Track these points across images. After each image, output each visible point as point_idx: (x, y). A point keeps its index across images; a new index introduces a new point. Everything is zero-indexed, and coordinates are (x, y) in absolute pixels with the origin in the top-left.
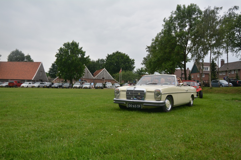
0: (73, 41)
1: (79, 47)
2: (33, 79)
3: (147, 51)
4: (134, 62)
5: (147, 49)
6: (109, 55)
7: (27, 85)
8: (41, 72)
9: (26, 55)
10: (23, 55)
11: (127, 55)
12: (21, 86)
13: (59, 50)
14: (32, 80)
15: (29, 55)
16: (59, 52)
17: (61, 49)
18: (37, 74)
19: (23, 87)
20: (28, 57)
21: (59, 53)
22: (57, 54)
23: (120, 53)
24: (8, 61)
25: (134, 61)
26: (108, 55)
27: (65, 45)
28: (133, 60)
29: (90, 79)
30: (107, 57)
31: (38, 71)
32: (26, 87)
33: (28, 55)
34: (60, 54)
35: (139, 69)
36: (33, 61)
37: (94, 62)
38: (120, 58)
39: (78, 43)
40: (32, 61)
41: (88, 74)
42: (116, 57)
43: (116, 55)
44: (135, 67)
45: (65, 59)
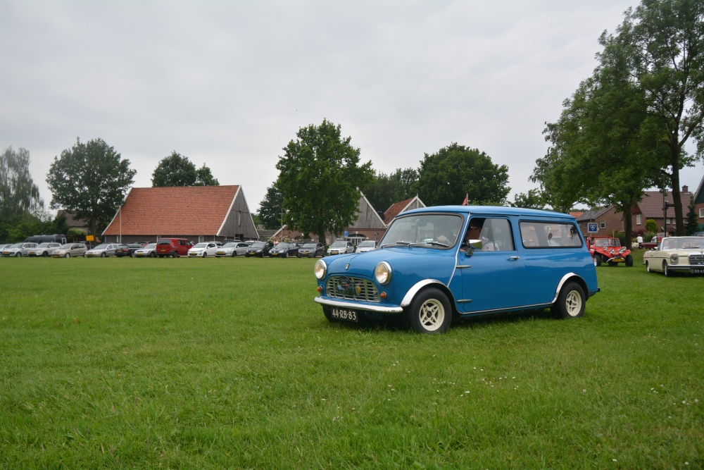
0: (324, 121)
1: (341, 139)
2: (218, 234)
3: (548, 138)
4: (507, 173)
5: (548, 134)
6: (429, 156)
7: (204, 250)
8: (240, 212)
10: (191, 167)
11: (484, 153)
12: (189, 253)
13: (285, 149)
14: (216, 236)
15: (206, 166)
16: (286, 155)
17: (292, 147)
18: (228, 218)
19: (194, 255)
20: (205, 173)
21: (287, 158)
22: (281, 162)
23: (462, 148)
24: (154, 186)
25: (507, 170)
26: (426, 155)
27: (302, 133)
28: (504, 169)
29: (374, 230)
30: (422, 164)
31: (232, 210)
32: (202, 255)
33: (204, 167)
34: (290, 159)
35: (523, 196)
36: (218, 184)
37: (385, 179)
38: (464, 163)
39: (339, 127)
40: (214, 183)
41: (369, 214)
42: (449, 161)
43: (449, 156)
44: (510, 189)
45: (303, 173)
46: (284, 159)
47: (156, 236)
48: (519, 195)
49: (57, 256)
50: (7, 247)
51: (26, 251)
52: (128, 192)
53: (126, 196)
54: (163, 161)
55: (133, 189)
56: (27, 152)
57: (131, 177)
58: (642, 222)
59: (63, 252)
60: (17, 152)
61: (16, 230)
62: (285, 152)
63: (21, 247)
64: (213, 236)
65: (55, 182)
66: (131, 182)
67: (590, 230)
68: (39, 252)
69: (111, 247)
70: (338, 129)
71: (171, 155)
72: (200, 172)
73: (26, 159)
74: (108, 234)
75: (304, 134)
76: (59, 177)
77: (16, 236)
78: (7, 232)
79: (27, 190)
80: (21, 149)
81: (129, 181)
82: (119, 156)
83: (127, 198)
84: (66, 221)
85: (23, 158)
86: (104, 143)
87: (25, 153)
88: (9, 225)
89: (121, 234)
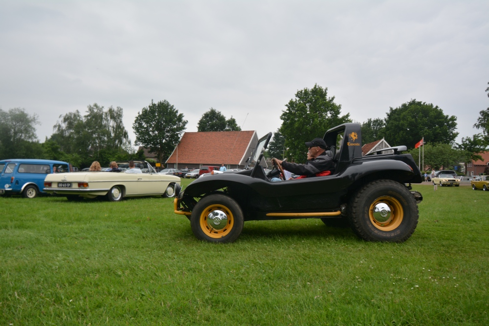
0: (316, 86)
1: (327, 98)
2: (239, 164)
6: (394, 109)
10: (222, 119)
11: (437, 107)
13: (287, 105)
14: (238, 165)
15: (233, 118)
16: (287, 110)
17: (292, 104)
18: (247, 153)
20: (232, 122)
21: (288, 112)
22: (284, 115)
23: (419, 103)
24: (199, 131)
25: (455, 120)
26: (391, 109)
27: (299, 94)
28: (453, 119)
30: (388, 115)
31: (249, 148)
33: (231, 118)
34: (290, 112)
35: (469, 139)
36: (240, 129)
38: (421, 114)
39: (326, 89)
40: (238, 129)
42: (409, 113)
43: (409, 109)
44: (458, 134)
45: (299, 122)
46: (286, 112)
47: (199, 164)
48: (466, 138)
52: (182, 135)
53: (181, 138)
54: (205, 114)
55: (186, 134)
56: (121, 109)
57: (184, 125)
60: (116, 109)
62: (287, 108)
64: (236, 165)
65: (138, 129)
66: (184, 129)
69: (171, 171)
70: (325, 91)
71: (210, 110)
72: (229, 121)
73: (121, 114)
74: (169, 162)
76: (140, 125)
79: (121, 133)
80: (118, 108)
81: (183, 128)
82: (177, 112)
84: (144, 153)
85: (119, 113)
86: (168, 103)
87: (120, 110)
88: (109, 155)
89: (177, 163)
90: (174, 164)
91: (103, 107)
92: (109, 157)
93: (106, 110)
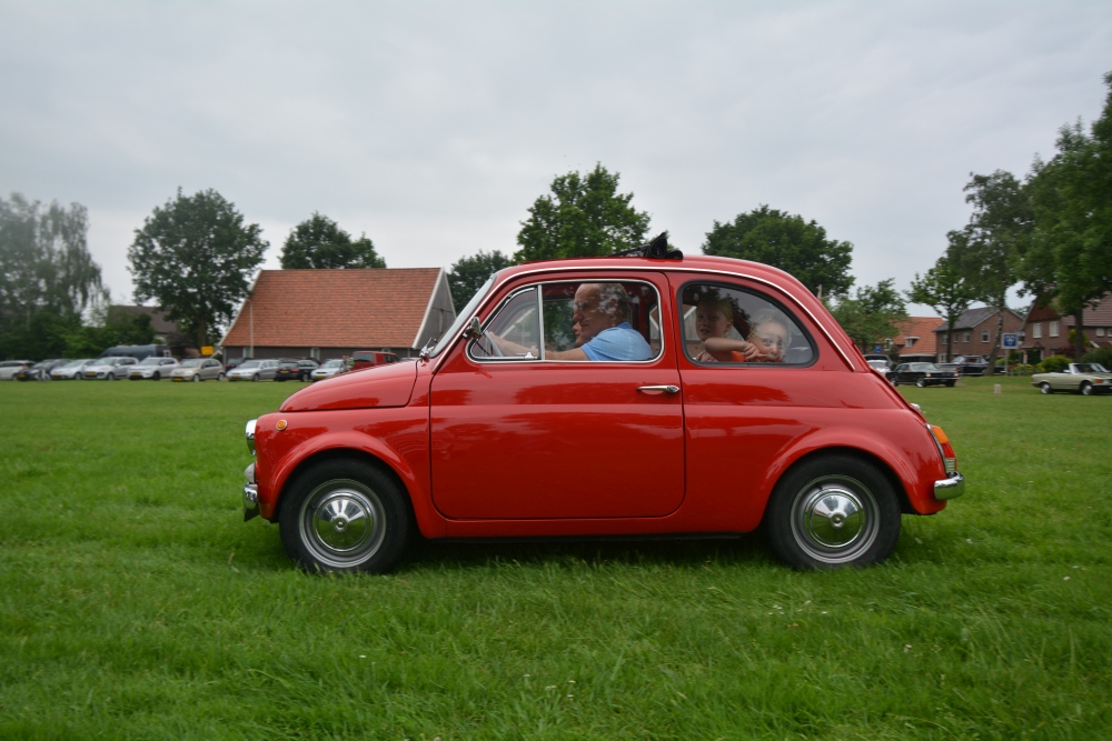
0: (598, 167)
1: (616, 194)
2: (414, 346)
3: (971, 198)
4: (850, 254)
5: (973, 191)
6: (722, 225)
8: (442, 310)
9: (354, 238)
10: (343, 238)
11: (814, 222)
13: (530, 210)
14: (411, 349)
15: (366, 237)
16: (530, 221)
17: (540, 207)
18: (428, 320)
20: (365, 247)
21: (531, 224)
22: (525, 231)
23: (775, 213)
24: (284, 267)
25: (850, 250)
26: (717, 224)
27: (558, 187)
28: (846, 248)
30: (709, 238)
31: (433, 308)
33: (363, 239)
34: (537, 225)
35: (870, 291)
36: (384, 266)
38: (785, 237)
39: (617, 176)
40: (380, 265)
42: (759, 234)
43: (759, 226)
44: (852, 279)
45: (568, 249)
46: (528, 226)
47: (309, 348)
48: (864, 289)
49: (180, 379)
50: (88, 364)
51: (125, 370)
52: (255, 277)
53: (252, 283)
54: (299, 227)
55: (264, 273)
56: (83, 209)
57: (260, 253)
58: (1060, 332)
59: (189, 372)
60: (68, 209)
61: (77, 337)
62: (530, 215)
63: (112, 364)
64: (405, 350)
65: (143, 260)
66: (260, 260)
67: (1006, 344)
68: (148, 372)
69: (265, 365)
70: (616, 180)
71: (311, 218)
72: (358, 245)
73: (82, 221)
74: (229, 344)
75: (561, 187)
76: (148, 250)
77: (80, 346)
78: (63, 340)
79: (85, 273)
80: (74, 205)
81: (257, 260)
82: (240, 219)
83: (256, 286)
84: (151, 323)
85: (76, 219)
86: (218, 197)
87: (80, 212)
88: (63, 328)
89: (252, 344)
90: (241, 348)
91: (38, 202)
92: (63, 332)
93: (43, 210)
